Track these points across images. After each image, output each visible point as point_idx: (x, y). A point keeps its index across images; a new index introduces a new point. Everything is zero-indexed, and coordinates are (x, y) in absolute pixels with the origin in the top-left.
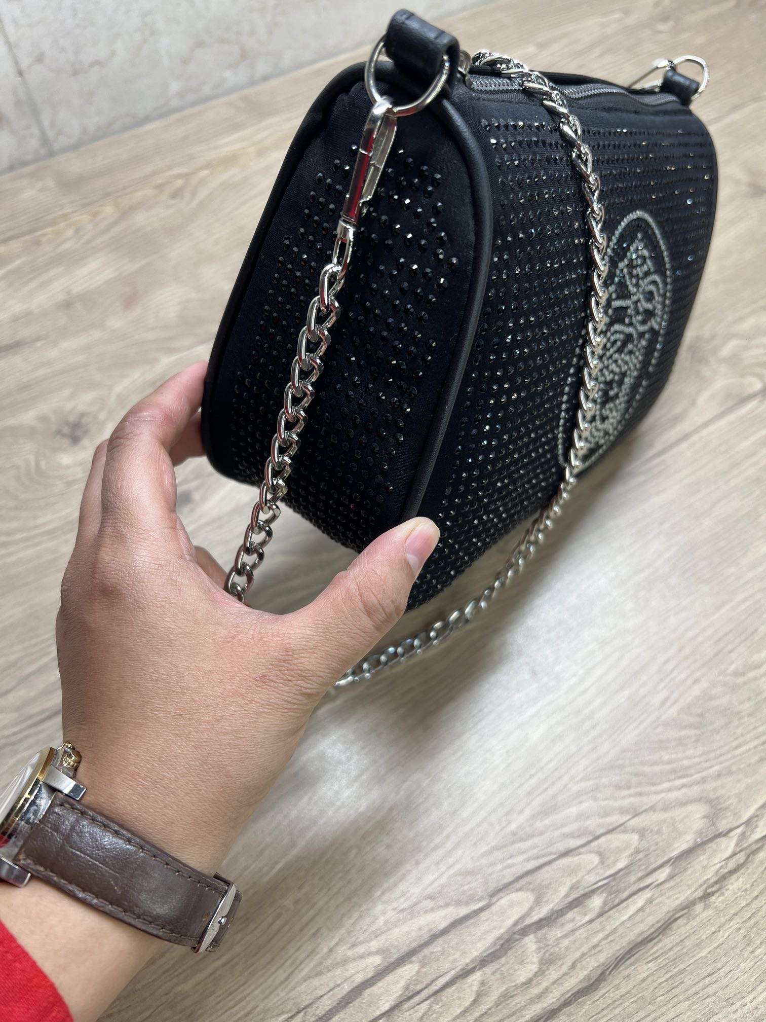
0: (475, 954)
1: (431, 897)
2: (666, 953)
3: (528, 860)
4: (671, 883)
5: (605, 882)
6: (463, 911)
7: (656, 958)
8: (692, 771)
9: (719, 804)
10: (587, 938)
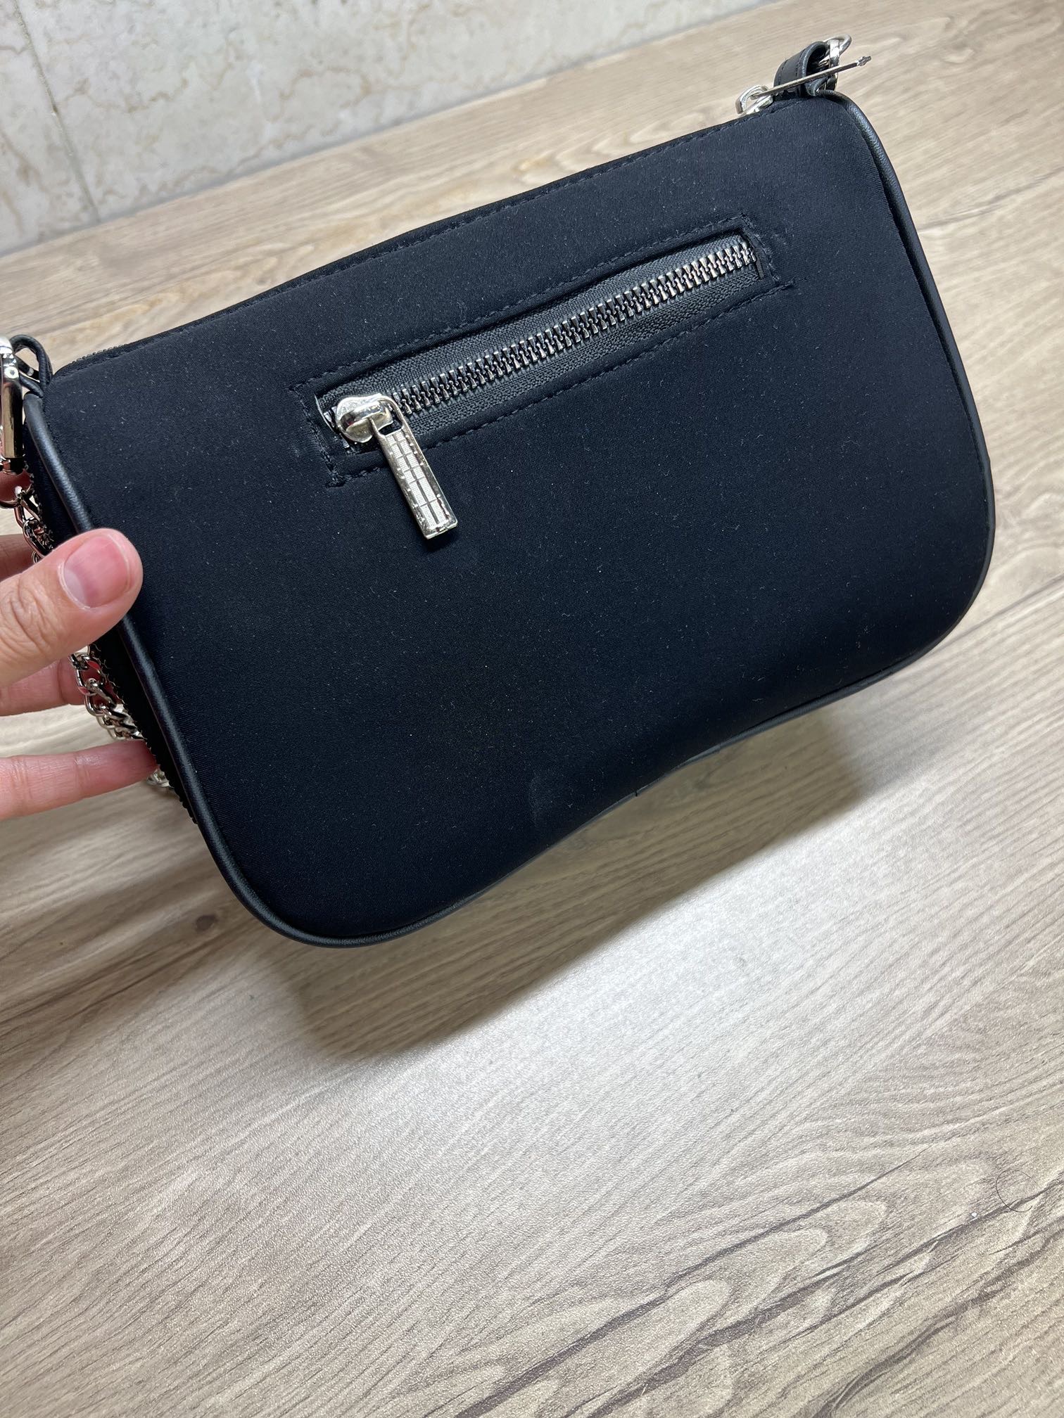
0: (642, 1369)
1: (579, 1283)
2: (922, 1379)
3: (723, 1234)
4: (933, 1277)
5: (835, 1271)
6: (626, 1306)
7: (906, 1387)
8: (968, 1113)
9: (1006, 1162)
10: (805, 1353)
